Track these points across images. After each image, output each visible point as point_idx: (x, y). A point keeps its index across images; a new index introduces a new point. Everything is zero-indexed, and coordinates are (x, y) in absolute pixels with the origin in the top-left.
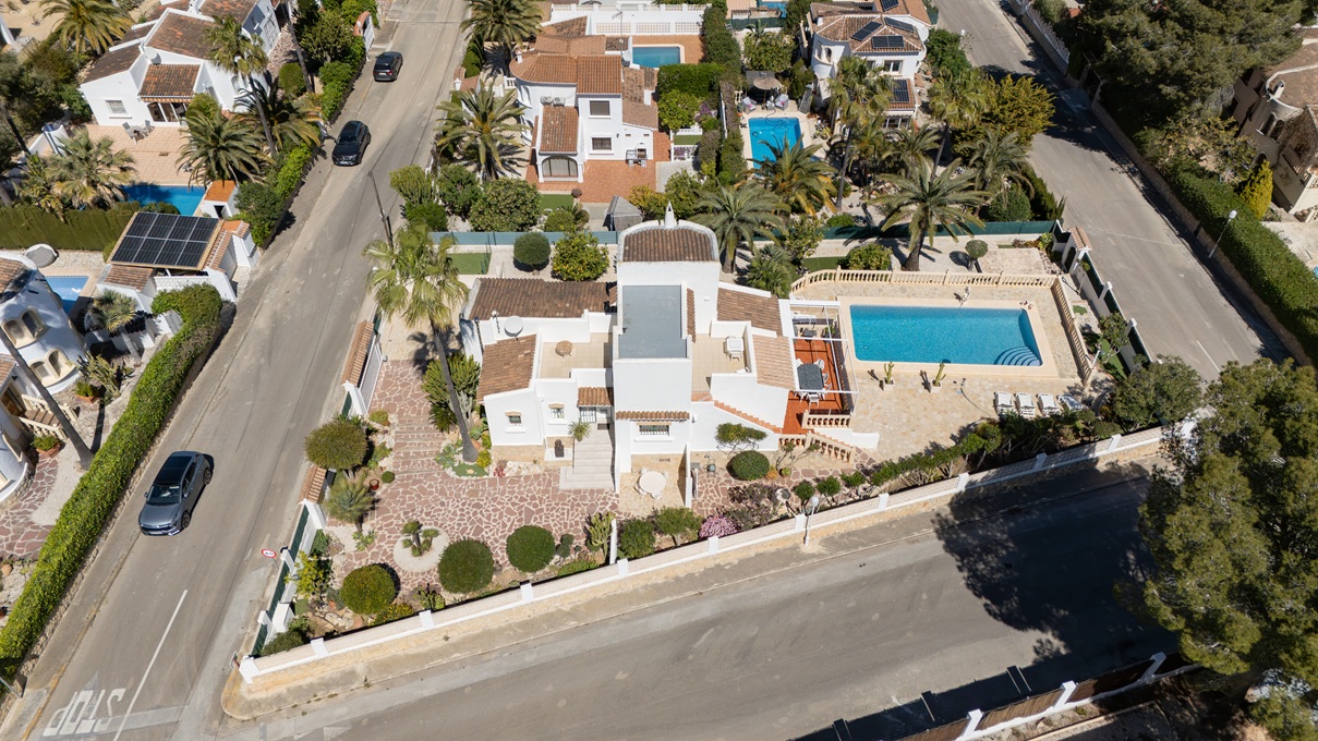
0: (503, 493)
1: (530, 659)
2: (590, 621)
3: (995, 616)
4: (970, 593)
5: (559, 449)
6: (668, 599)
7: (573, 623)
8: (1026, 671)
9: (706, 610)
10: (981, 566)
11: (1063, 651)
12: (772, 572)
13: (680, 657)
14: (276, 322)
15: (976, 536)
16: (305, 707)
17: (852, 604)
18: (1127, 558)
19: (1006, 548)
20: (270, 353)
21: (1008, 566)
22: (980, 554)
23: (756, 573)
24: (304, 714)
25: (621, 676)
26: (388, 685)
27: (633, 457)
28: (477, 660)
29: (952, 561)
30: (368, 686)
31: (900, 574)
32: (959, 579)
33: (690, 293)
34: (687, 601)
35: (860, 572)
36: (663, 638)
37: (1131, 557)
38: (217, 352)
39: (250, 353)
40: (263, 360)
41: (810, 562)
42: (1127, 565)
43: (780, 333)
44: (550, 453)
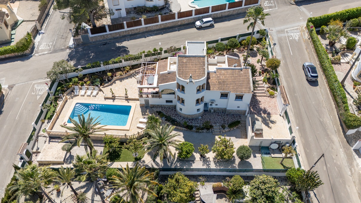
11: (117, 43)
38: (339, 123)
39: (328, 123)
40: (321, 120)
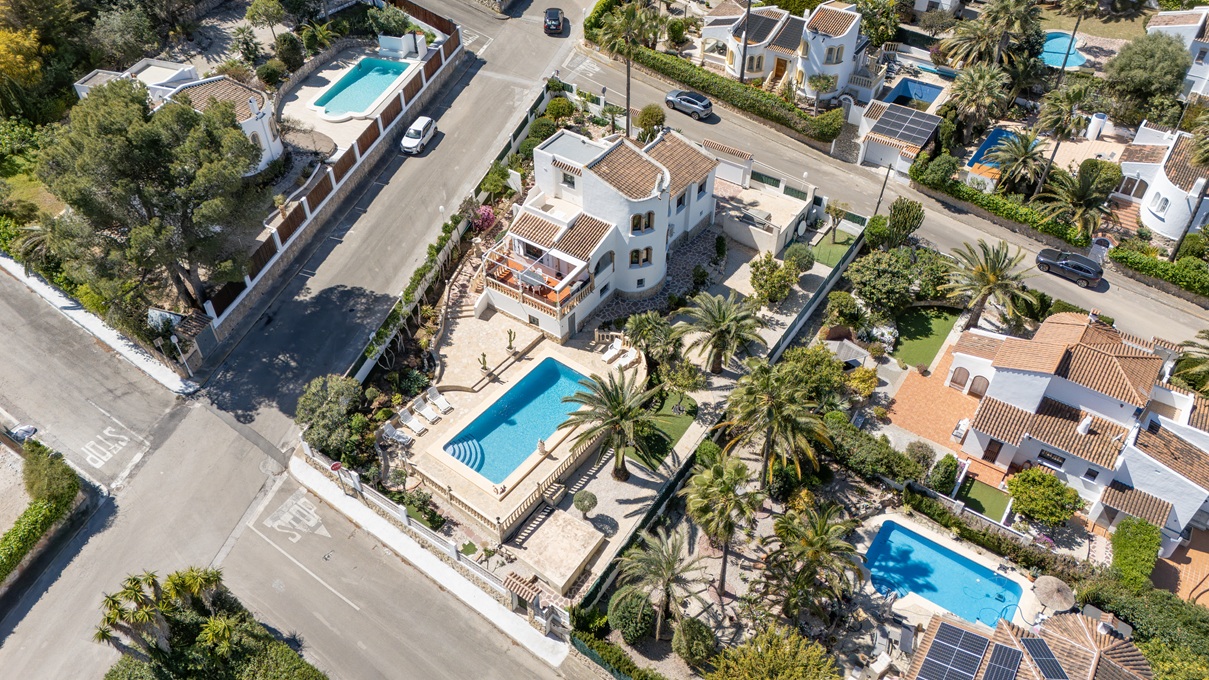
3: (338, 286)
4: (358, 286)
8: (307, 278)
10: (364, 301)
11: (296, 297)
13: (445, 185)
15: (379, 311)
17: (404, 245)
18: (295, 361)
21: (352, 310)
22: (369, 305)
29: (379, 292)
32: (368, 289)
38: (808, 147)
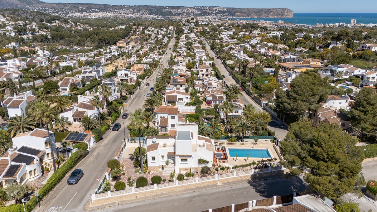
0: (150, 176)
1: (155, 201)
2: (169, 195)
3: (262, 196)
4: (256, 192)
5: (163, 168)
6: (187, 192)
7: (165, 195)
9: (196, 194)
10: (258, 188)
12: (211, 188)
13: (190, 201)
14: (98, 154)
15: (257, 184)
16: (104, 208)
17: (229, 193)
18: (291, 188)
19: (264, 185)
20: (97, 158)
21: (265, 188)
22: (258, 186)
23: (207, 188)
24: (104, 209)
25: (176, 204)
26: (123, 205)
27: (179, 168)
28: (143, 201)
29: (252, 187)
30: (118, 205)
31: (240, 189)
32: (253, 190)
33: (192, 133)
34: (191, 193)
35: (231, 189)
36: (186, 198)
37: (292, 187)
39: (92, 158)
40: (95, 159)
41: (219, 187)
42: (291, 189)
43: (211, 143)
44: (160, 169)
